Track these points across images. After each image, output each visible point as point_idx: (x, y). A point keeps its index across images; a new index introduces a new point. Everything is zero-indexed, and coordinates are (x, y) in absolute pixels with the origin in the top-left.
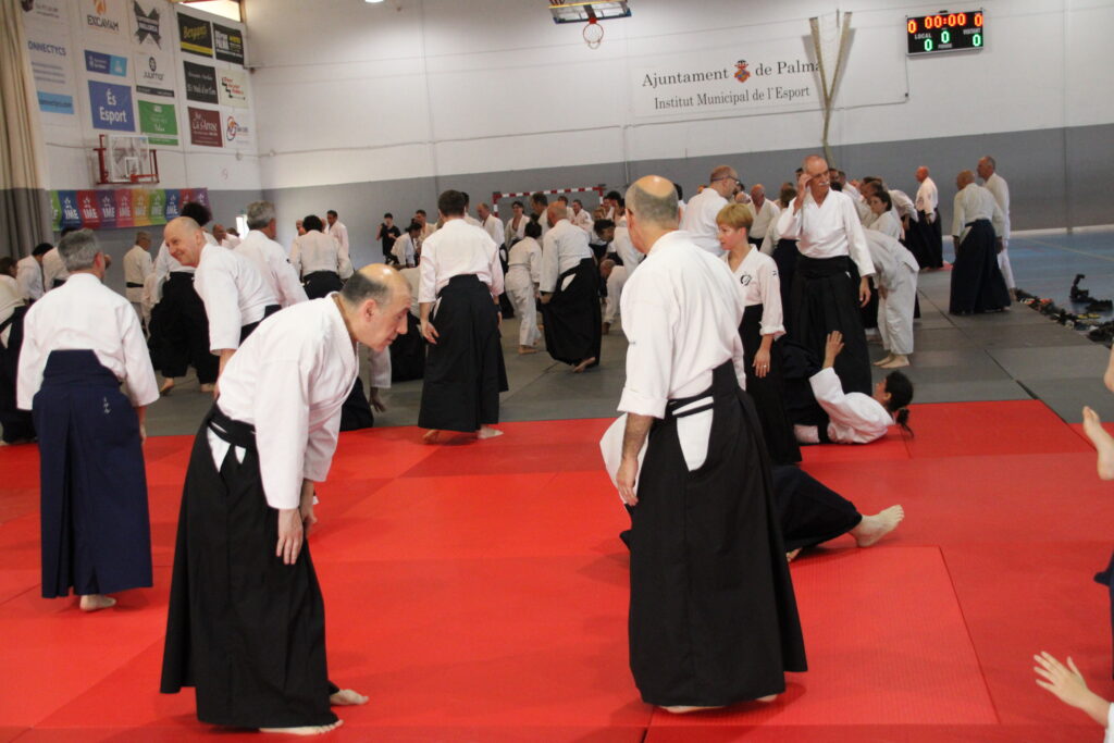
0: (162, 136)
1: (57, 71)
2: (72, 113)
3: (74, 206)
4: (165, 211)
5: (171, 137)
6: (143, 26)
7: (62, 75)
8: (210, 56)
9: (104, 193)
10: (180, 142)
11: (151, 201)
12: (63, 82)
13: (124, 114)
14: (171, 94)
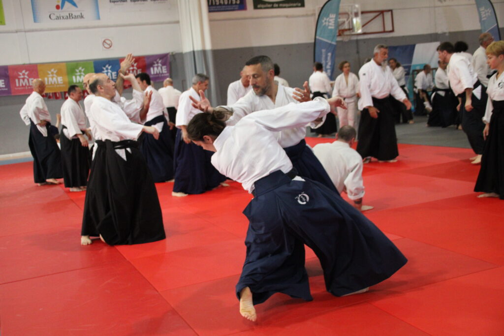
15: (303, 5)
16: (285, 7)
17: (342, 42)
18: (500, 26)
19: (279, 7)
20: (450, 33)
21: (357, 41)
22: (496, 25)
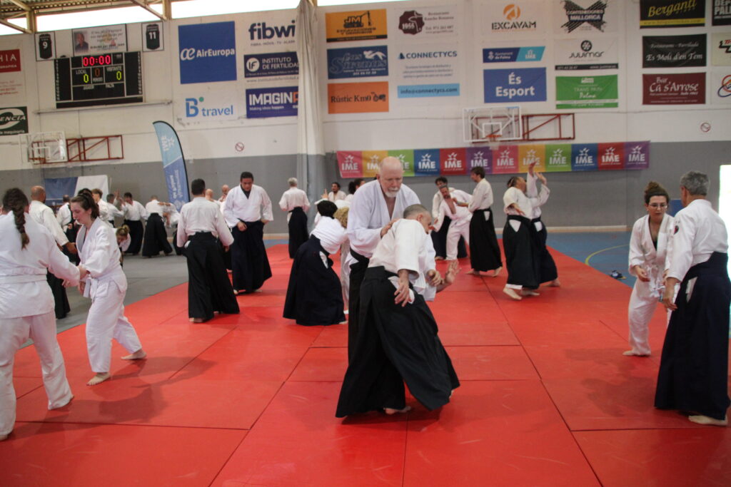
0: (591, 102)
1: (446, 68)
2: (458, 94)
3: (432, 159)
4: (573, 161)
5: (608, 101)
6: (573, 18)
7: (449, 70)
8: (703, 25)
9: (477, 150)
10: (619, 105)
11: (548, 153)
12: (449, 75)
13: (532, 89)
14: (616, 66)
15: (27, 131)
16: (9, 134)
17: (66, 168)
18: (185, 158)
19: (4, 135)
20: (195, 160)
21: (82, 167)
22: (181, 156)
